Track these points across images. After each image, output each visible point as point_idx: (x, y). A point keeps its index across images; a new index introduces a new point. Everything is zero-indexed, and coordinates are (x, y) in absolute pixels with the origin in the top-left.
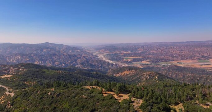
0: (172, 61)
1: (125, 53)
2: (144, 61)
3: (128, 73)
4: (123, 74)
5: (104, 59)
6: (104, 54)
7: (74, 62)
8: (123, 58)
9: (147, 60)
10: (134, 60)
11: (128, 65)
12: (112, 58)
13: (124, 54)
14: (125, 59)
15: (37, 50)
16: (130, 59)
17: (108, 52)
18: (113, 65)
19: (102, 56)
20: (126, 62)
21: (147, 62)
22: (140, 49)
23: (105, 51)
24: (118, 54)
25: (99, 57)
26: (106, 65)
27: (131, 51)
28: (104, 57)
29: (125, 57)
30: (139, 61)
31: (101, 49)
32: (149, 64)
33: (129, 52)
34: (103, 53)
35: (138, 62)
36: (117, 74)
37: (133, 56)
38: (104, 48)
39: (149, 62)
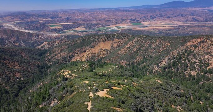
0: (109, 26)
1: (45, 21)
2: (77, 28)
3: (109, 48)
4: (97, 50)
5: (16, 29)
6: (13, 23)
8: (47, 26)
9: (81, 27)
12: (30, 27)
13: (43, 21)
14: (52, 27)
16: (58, 26)
17: (19, 19)
18: (38, 36)
19: (10, 25)
20: (55, 30)
21: (83, 29)
22: (62, 16)
23: (13, 19)
24: (35, 21)
25: (5, 27)
26: (26, 37)
27: (52, 18)
28: (15, 26)
29: (50, 24)
30: (71, 28)
31: (5, 16)
32: (87, 31)
33: (49, 19)
34: (10, 22)
35: (71, 30)
36: (81, 52)
38: (9, 15)
39: (85, 29)
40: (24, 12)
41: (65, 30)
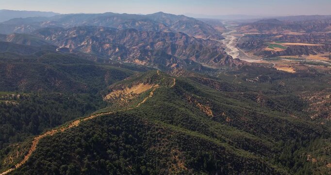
1: (287, 35)
2: (316, 54)
6: (243, 34)
7: (149, 47)
10: (289, 52)
11: (265, 62)
13: (284, 35)
14: (270, 47)
15: (126, 22)
16: (281, 47)
21: (323, 59)
24: (271, 35)
30: (300, 54)
35: (297, 57)
37: (299, 40)
39: (327, 59)
40: (275, 20)
41: (285, 55)
